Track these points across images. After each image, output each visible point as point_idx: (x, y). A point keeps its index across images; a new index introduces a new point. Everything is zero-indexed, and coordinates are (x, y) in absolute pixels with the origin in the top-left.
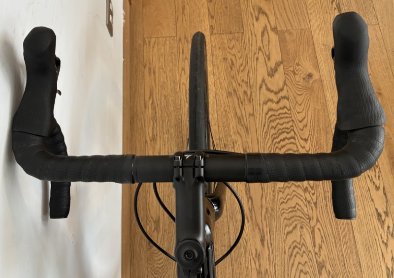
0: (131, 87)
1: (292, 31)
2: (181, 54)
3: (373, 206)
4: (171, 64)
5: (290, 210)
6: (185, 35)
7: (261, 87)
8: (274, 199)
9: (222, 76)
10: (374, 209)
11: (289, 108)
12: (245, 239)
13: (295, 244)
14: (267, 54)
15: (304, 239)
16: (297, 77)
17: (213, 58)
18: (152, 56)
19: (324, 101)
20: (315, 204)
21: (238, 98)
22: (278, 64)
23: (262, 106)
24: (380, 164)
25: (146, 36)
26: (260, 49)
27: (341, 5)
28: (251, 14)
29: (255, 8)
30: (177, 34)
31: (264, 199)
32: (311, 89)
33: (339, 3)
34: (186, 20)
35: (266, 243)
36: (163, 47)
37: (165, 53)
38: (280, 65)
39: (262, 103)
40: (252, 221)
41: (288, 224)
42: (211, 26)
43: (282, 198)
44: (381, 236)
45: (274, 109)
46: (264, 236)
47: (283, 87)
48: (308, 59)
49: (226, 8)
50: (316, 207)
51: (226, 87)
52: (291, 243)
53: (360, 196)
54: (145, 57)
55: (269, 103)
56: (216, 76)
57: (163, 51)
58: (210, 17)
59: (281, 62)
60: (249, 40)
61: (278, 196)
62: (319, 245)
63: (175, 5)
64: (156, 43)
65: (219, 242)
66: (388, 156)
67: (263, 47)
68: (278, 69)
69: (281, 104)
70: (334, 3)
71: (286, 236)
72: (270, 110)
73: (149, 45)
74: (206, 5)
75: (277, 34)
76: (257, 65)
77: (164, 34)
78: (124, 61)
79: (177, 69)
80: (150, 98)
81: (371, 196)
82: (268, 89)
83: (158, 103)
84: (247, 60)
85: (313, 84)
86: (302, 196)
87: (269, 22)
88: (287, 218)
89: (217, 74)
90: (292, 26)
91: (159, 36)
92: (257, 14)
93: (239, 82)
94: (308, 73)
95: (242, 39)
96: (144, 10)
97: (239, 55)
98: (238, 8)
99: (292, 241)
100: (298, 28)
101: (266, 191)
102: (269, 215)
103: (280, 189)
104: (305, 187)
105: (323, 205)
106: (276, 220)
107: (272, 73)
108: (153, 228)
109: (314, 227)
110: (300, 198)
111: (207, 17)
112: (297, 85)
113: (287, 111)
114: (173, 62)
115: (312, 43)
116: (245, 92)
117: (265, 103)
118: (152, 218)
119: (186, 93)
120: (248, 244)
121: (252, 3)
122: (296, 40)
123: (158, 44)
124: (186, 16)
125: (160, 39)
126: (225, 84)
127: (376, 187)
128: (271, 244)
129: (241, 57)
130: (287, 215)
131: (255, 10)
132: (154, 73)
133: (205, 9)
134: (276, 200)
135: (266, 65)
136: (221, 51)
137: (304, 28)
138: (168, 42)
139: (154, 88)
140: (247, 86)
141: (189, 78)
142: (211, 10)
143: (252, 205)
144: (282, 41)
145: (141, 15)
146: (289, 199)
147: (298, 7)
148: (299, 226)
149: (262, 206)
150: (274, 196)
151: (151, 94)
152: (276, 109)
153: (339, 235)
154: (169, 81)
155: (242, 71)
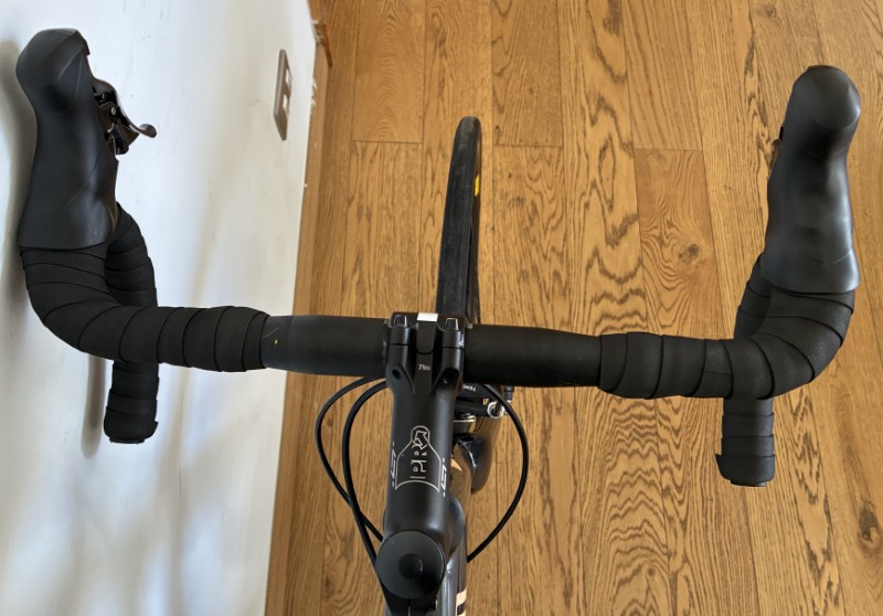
0: (317, 242)
1: (664, 153)
2: (429, 182)
3: (802, 536)
4: (406, 202)
5: (630, 532)
6: (441, 141)
7: (589, 266)
8: (598, 506)
9: (512, 235)
10: (803, 543)
11: (644, 317)
12: (531, 589)
13: (635, 605)
14: (609, 196)
15: (653, 597)
16: (667, 252)
17: (494, 195)
18: (368, 180)
19: (718, 306)
20: (683, 523)
21: (540, 286)
22: (629, 221)
23: (588, 305)
24: (822, 448)
25: (357, 136)
26: (594, 185)
27: (767, 108)
28: (582, 109)
29: (592, 97)
30: (423, 139)
31: (577, 505)
32: (693, 279)
33: (764, 103)
34: (444, 111)
35: (573, 601)
36: (392, 164)
37: (396, 177)
38: (631, 223)
39: (589, 299)
40: (549, 550)
41: (624, 563)
42: (497, 127)
43: (615, 506)
44: (813, 603)
45: (613, 314)
46: (571, 586)
47: (636, 269)
48: (692, 213)
49: (531, 91)
50: (685, 530)
51: (518, 260)
52: (626, 604)
53: (777, 514)
54: (352, 182)
55: (605, 302)
56: (499, 235)
57: (390, 172)
58: (496, 108)
59: (636, 217)
60: (572, 164)
61: (607, 501)
62: (684, 612)
63: (425, 77)
64: (378, 154)
65: (477, 591)
66: (840, 433)
67: (601, 181)
68: (629, 231)
69: (629, 306)
70: (754, 102)
71: (618, 588)
72: (605, 316)
73: (363, 156)
74: (489, 82)
75: (632, 155)
76: (584, 218)
77: (396, 135)
78: (305, 188)
79: (417, 211)
80: (355, 270)
81: (798, 514)
82: (604, 272)
83: (372, 282)
84: (564, 205)
85: (697, 267)
86: (657, 504)
87: (618, 129)
88: (623, 549)
89: (501, 230)
90: (664, 141)
91: (386, 139)
92: (593, 111)
93: (545, 250)
94: (688, 245)
95: (558, 161)
96: (358, 81)
97: (550, 194)
98: (555, 94)
99: (630, 600)
100: (676, 147)
101: (583, 490)
102: (585, 542)
103: (611, 488)
104: (664, 486)
105: (699, 527)
106: (598, 552)
107: (615, 237)
108: (338, 553)
109: (677, 572)
110: (652, 509)
111: (490, 108)
112: (666, 267)
113: (640, 322)
114: (410, 198)
115: (702, 181)
116: (557, 275)
117: (596, 300)
118: (338, 530)
119: (433, 266)
120: (537, 599)
121: (585, 85)
122: (670, 172)
123: (383, 155)
124: (446, 100)
125: (388, 145)
126: (515, 253)
127: (811, 496)
128: (585, 604)
129: (553, 199)
130: (622, 542)
131: (591, 101)
132: (369, 216)
133: (486, 90)
134: (603, 509)
135: (605, 221)
136: (512, 184)
137: (688, 147)
138: (403, 154)
139: (366, 250)
140: (561, 262)
141: (440, 235)
142: (498, 94)
143: (552, 516)
144: (642, 171)
145: (352, 91)
146: (629, 509)
147: (678, 103)
148: (645, 570)
149: (571, 521)
150: (599, 500)
151: (359, 261)
152: (618, 315)
153: (727, 593)
154: (399, 237)
155: (554, 229)
